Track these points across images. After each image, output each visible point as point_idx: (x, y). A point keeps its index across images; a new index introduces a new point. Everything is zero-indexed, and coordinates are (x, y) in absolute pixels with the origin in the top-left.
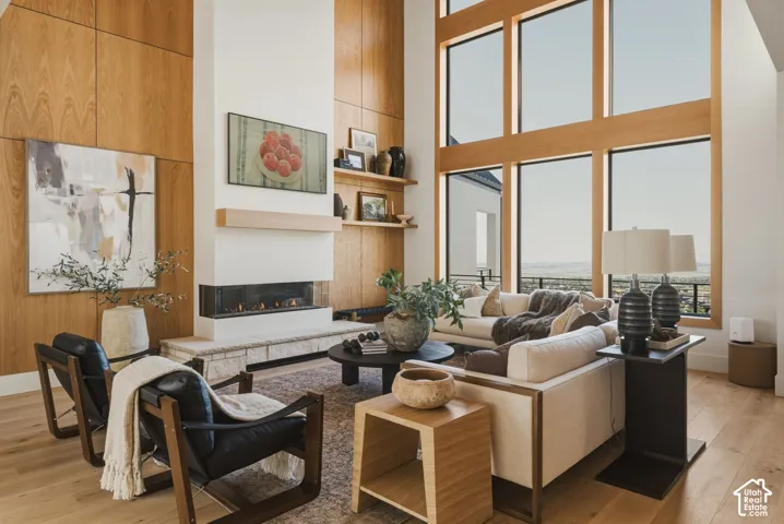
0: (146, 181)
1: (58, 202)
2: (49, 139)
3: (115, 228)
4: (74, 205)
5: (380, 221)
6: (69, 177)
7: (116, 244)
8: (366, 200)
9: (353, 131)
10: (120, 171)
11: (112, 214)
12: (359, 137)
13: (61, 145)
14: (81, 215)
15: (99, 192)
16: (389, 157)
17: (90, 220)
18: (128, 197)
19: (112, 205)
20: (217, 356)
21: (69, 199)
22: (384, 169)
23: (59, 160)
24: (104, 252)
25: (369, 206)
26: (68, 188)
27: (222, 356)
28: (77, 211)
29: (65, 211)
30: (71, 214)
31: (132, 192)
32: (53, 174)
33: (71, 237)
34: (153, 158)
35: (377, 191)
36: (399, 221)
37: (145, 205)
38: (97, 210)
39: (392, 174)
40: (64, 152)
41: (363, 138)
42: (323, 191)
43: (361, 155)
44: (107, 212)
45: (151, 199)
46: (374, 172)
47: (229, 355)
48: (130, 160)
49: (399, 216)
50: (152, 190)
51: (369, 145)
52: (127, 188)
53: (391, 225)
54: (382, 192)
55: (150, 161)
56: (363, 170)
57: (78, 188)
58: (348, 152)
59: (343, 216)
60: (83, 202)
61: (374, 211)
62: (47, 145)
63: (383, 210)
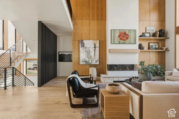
0: (98, 45)
1: (84, 50)
2: (83, 40)
3: (92, 54)
4: (86, 50)
5: (156, 49)
6: (85, 46)
7: (92, 57)
8: (151, 44)
9: (147, 28)
10: (93, 44)
11: (92, 51)
12: (149, 29)
13: (84, 41)
14: (87, 52)
15: (90, 48)
16: (158, 33)
17: (88, 52)
18: (94, 48)
19: (92, 50)
20: (107, 78)
21: (85, 49)
22: (156, 36)
23: (84, 43)
25: (152, 46)
26: (85, 47)
27: (108, 78)
28: (86, 51)
29: (84, 51)
30: (86, 52)
31: (95, 47)
32: (83, 45)
33: (86, 55)
34: (99, 41)
35: (155, 42)
36: (163, 49)
37: (97, 49)
38: (89, 51)
39: (159, 37)
40: (85, 41)
41: (150, 29)
42: (135, 43)
43: (150, 33)
44: (91, 51)
45: (98, 48)
46: (154, 37)
47: (109, 78)
48: (95, 42)
49: (163, 48)
50: (99, 47)
51: (152, 30)
52: (94, 46)
54: (157, 42)
55: (98, 41)
56: (150, 37)
57: (87, 47)
58: (145, 33)
59: (143, 49)
60: (87, 50)
61: (154, 47)
62: (82, 41)
63: (157, 47)
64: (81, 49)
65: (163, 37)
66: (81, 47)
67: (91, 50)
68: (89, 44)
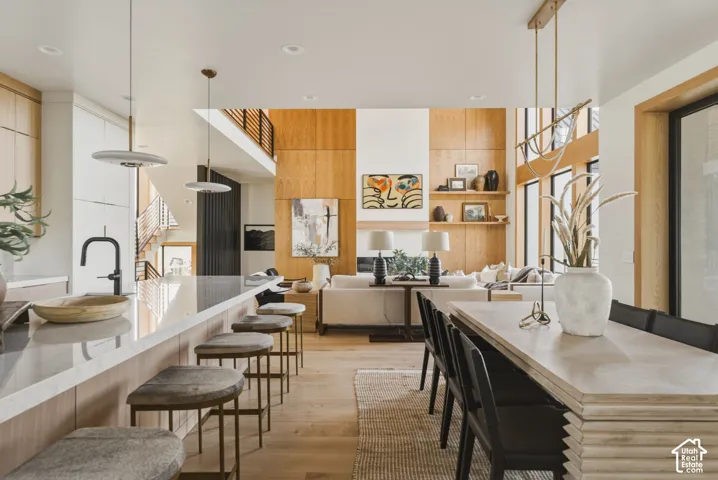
0: (334, 210)
1: (301, 222)
2: (299, 197)
3: (322, 231)
4: (307, 223)
5: (480, 221)
6: (305, 212)
7: (322, 238)
8: (467, 208)
9: (457, 166)
10: (323, 208)
11: (320, 225)
12: (463, 169)
13: (302, 200)
14: (309, 226)
15: (315, 217)
16: (482, 180)
17: (312, 228)
18: (326, 218)
19: (321, 222)
21: (305, 221)
22: (478, 187)
23: (302, 205)
24: (318, 240)
25: (471, 211)
26: (304, 216)
29: (303, 225)
30: (306, 226)
31: (328, 216)
32: (300, 211)
33: (306, 235)
34: (337, 199)
35: (479, 201)
36: (498, 220)
37: (334, 220)
38: (315, 224)
39: (485, 190)
40: (304, 202)
41: (466, 169)
43: (464, 180)
44: (318, 224)
45: (336, 218)
46: (474, 189)
48: (327, 202)
49: (497, 217)
50: (337, 213)
51: (472, 172)
52: (326, 214)
53: (492, 223)
54: (483, 201)
55: (336, 201)
56: (464, 189)
57: (308, 216)
58: (452, 180)
59: (445, 220)
60: (310, 221)
61: (475, 214)
62: (299, 200)
63: (483, 214)
64: (295, 220)
65: (496, 190)
66: (296, 214)
67: (319, 221)
68: (314, 207)
